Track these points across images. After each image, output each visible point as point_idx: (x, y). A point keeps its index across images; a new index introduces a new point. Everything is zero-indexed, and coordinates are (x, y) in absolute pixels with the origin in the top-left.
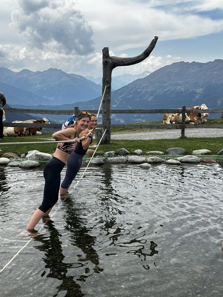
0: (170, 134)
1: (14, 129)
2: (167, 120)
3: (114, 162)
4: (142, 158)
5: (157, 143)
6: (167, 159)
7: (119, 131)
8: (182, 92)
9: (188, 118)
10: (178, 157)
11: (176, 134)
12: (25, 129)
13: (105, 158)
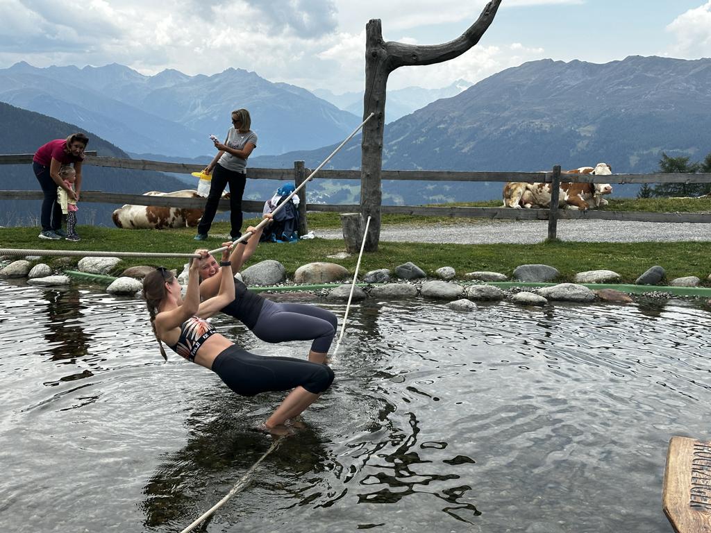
0: (519, 232)
1: (148, 210)
2: (513, 199)
3: (389, 295)
4: (456, 288)
5: (490, 253)
6: (515, 292)
7: (396, 221)
8: (544, 133)
9: (564, 196)
10: (542, 286)
11: (536, 232)
12: (172, 210)
13: (367, 284)
